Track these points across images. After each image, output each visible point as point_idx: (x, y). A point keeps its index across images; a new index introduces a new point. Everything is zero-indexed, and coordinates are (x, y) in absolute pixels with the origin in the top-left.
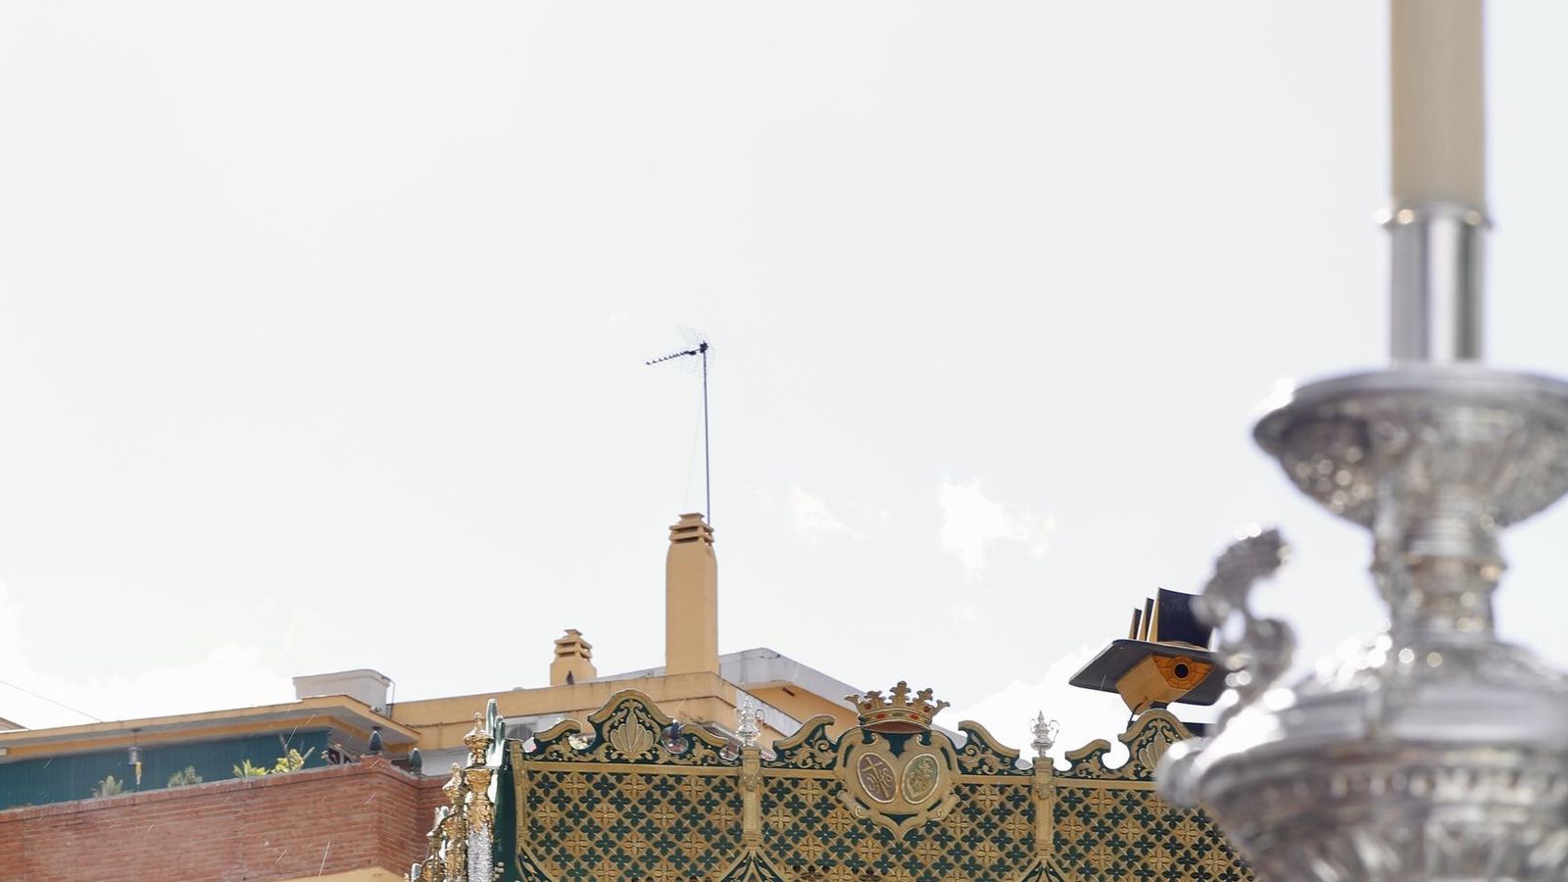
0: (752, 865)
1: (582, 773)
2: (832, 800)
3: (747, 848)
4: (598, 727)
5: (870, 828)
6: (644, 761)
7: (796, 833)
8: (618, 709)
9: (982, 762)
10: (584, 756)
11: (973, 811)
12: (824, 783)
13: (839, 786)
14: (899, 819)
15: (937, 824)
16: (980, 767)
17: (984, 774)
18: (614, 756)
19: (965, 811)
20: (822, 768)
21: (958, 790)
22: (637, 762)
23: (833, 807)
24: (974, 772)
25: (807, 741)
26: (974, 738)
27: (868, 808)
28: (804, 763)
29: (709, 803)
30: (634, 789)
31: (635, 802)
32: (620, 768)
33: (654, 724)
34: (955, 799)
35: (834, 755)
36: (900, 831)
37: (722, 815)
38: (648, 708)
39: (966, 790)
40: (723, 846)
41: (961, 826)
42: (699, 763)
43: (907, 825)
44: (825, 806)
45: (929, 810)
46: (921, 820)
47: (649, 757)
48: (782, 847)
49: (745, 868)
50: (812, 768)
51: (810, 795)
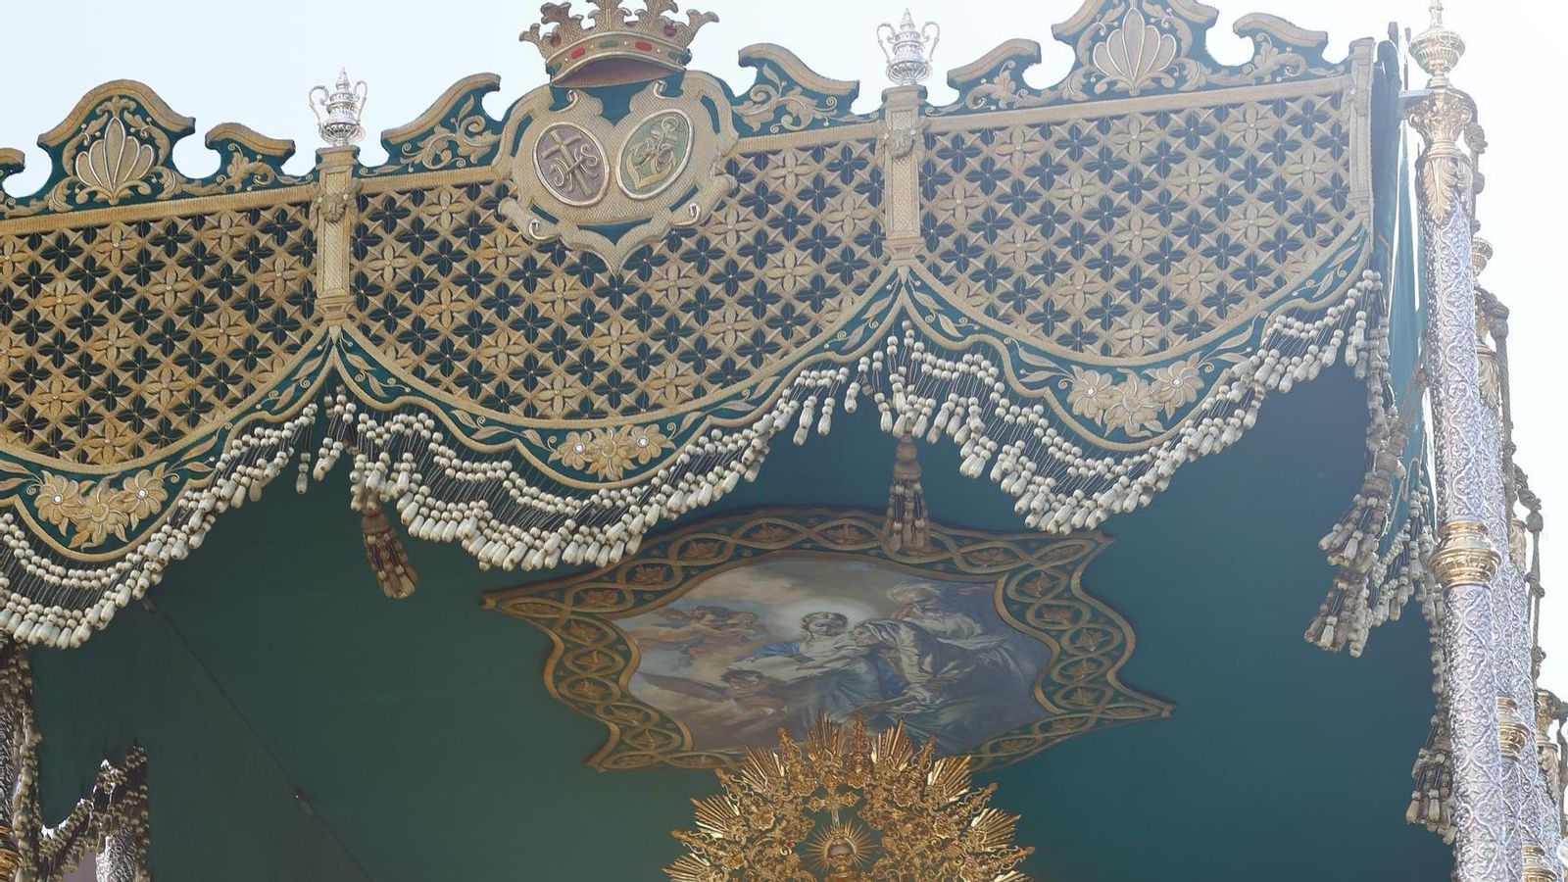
0: (334, 351)
1: (22, 237)
2: (486, 216)
3: (324, 324)
4: (55, 153)
5: (559, 257)
6: (136, 198)
7: (417, 285)
8: (92, 116)
9: (781, 111)
10: (27, 205)
11: (760, 201)
12: (473, 190)
13: (503, 192)
14: (614, 232)
15: (688, 232)
16: (777, 119)
17: (783, 130)
18: (81, 197)
19: (745, 202)
20: (469, 164)
21: (732, 167)
22: (124, 201)
23: (488, 229)
24: (765, 130)
25: (445, 123)
26: (768, 72)
27: (555, 221)
28: (437, 159)
29: (253, 255)
30: (116, 249)
31: (115, 270)
32: (92, 217)
33: (157, 133)
34: (728, 181)
35: (494, 138)
36: (613, 255)
37: (278, 274)
38: (147, 107)
39: (746, 164)
40: (280, 326)
41: (734, 231)
42: (238, 187)
43: (630, 240)
44: (474, 230)
45: (673, 209)
46: (657, 227)
47: (145, 189)
48: (391, 313)
49: (319, 359)
50: (452, 166)
51: (444, 216)
